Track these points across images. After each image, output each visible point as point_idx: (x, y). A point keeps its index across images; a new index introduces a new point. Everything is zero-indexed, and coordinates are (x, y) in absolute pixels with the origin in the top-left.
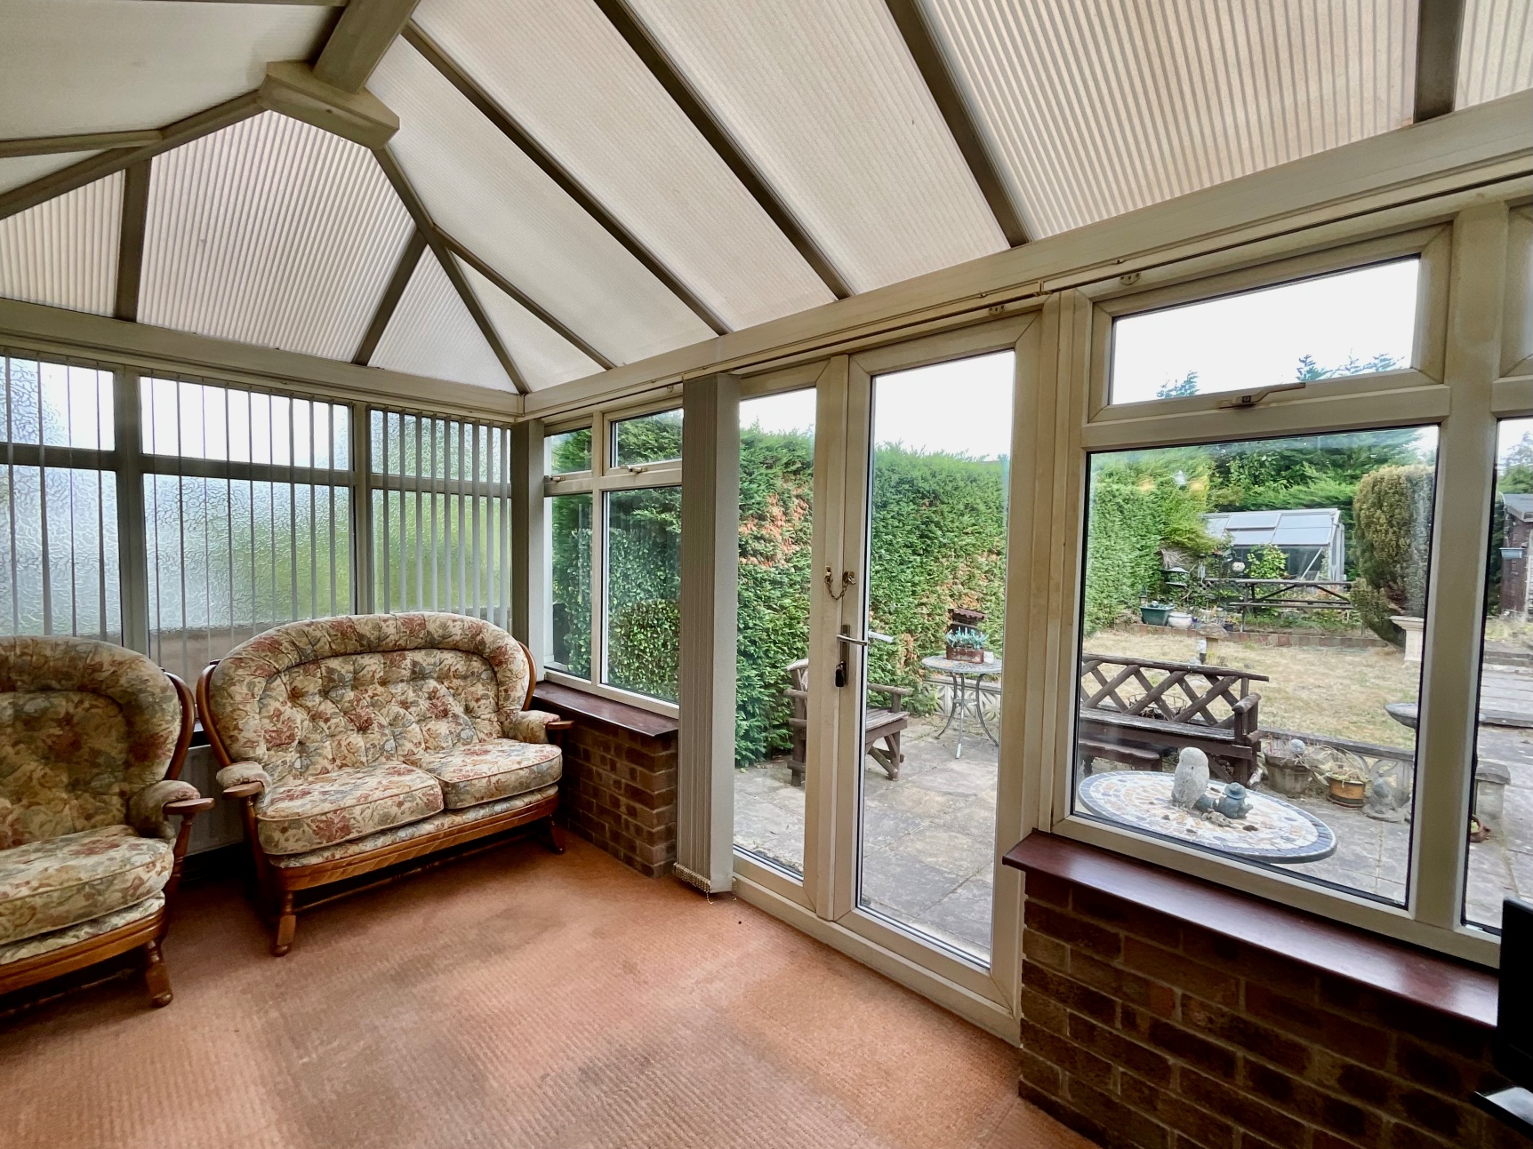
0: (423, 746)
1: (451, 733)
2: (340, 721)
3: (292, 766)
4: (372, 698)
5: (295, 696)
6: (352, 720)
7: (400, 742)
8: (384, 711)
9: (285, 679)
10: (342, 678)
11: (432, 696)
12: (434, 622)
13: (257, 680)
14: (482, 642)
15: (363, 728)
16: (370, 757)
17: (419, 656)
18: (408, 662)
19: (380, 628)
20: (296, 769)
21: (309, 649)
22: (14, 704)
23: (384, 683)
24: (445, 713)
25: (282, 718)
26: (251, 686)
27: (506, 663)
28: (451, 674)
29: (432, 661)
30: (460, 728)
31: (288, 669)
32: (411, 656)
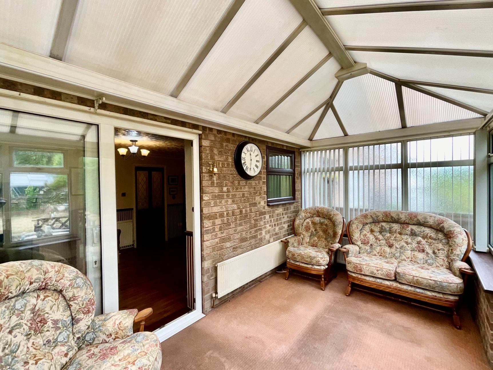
0: (410, 259)
1: (423, 259)
2: (384, 242)
3: (367, 250)
4: (395, 238)
5: (372, 231)
6: (387, 243)
7: (401, 255)
8: (399, 243)
9: (369, 225)
10: (385, 229)
11: (419, 243)
12: (421, 216)
13: (359, 224)
14: (443, 227)
15: (391, 246)
16: (390, 256)
17: (414, 228)
18: (409, 229)
19: (399, 215)
20: (368, 252)
21: (376, 218)
22: (320, 220)
23: (400, 234)
24: (423, 251)
25: (366, 236)
26: (357, 226)
27: (453, 238)
28: (428, 237)
29: (420, 230)
30: (428, 258)
31: (370, 223)
32: (410, 227)
